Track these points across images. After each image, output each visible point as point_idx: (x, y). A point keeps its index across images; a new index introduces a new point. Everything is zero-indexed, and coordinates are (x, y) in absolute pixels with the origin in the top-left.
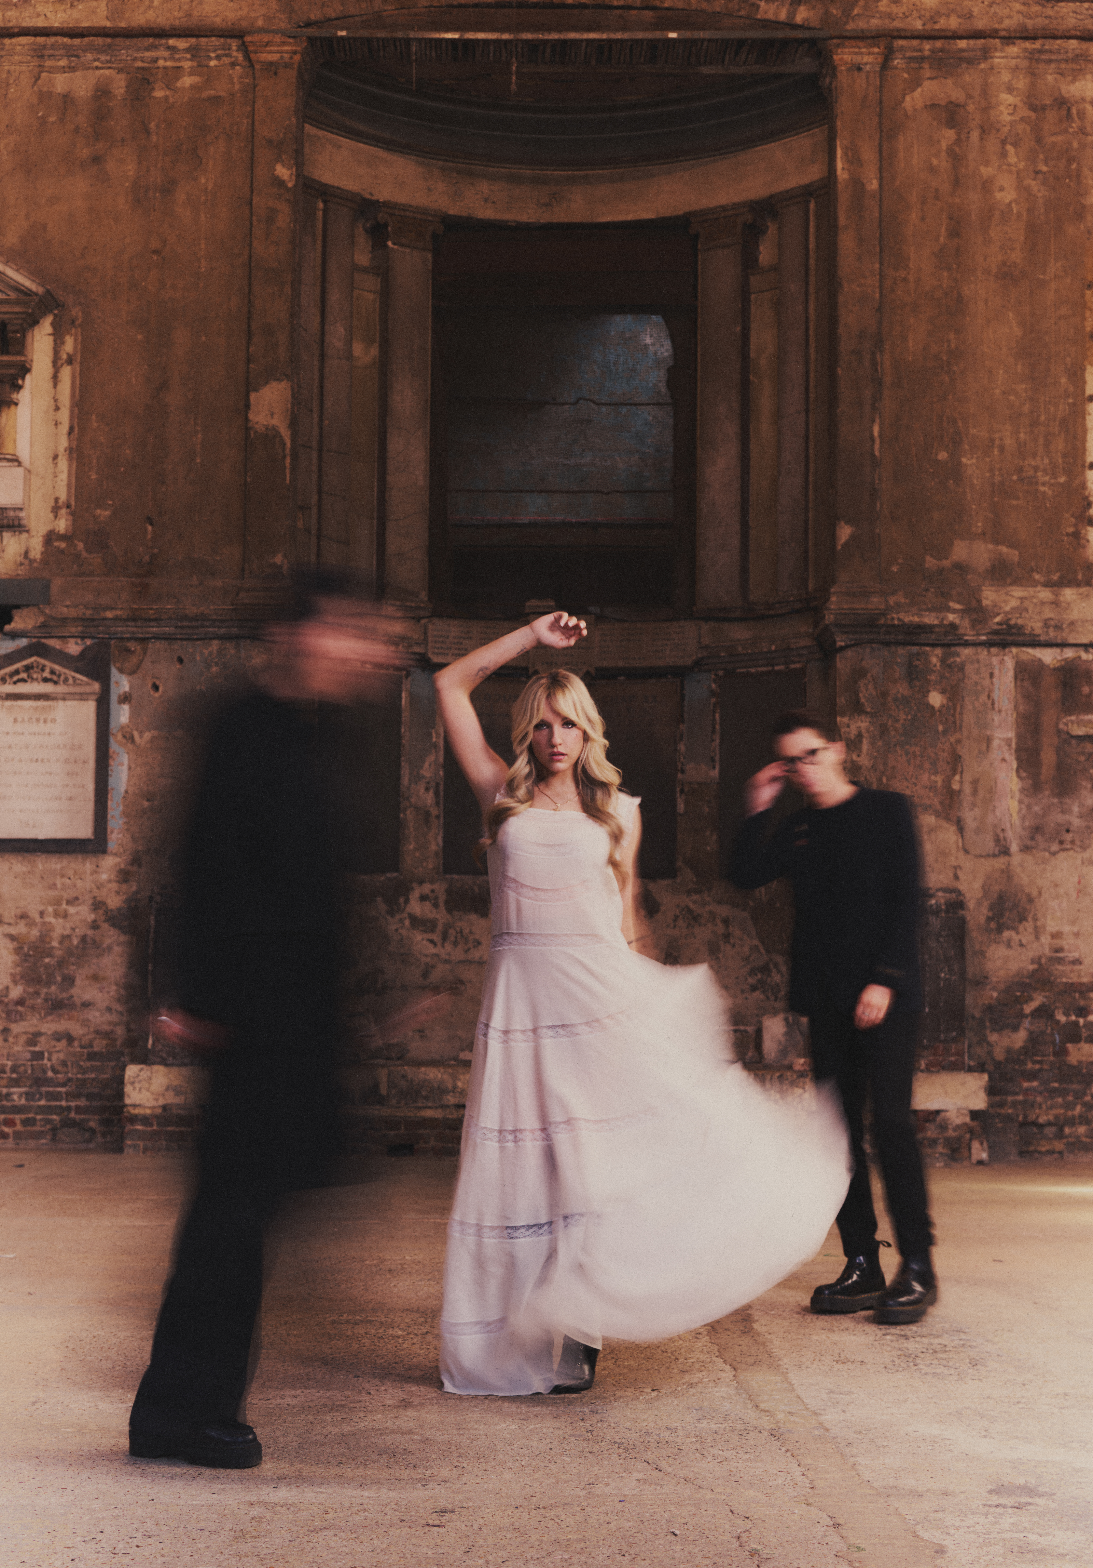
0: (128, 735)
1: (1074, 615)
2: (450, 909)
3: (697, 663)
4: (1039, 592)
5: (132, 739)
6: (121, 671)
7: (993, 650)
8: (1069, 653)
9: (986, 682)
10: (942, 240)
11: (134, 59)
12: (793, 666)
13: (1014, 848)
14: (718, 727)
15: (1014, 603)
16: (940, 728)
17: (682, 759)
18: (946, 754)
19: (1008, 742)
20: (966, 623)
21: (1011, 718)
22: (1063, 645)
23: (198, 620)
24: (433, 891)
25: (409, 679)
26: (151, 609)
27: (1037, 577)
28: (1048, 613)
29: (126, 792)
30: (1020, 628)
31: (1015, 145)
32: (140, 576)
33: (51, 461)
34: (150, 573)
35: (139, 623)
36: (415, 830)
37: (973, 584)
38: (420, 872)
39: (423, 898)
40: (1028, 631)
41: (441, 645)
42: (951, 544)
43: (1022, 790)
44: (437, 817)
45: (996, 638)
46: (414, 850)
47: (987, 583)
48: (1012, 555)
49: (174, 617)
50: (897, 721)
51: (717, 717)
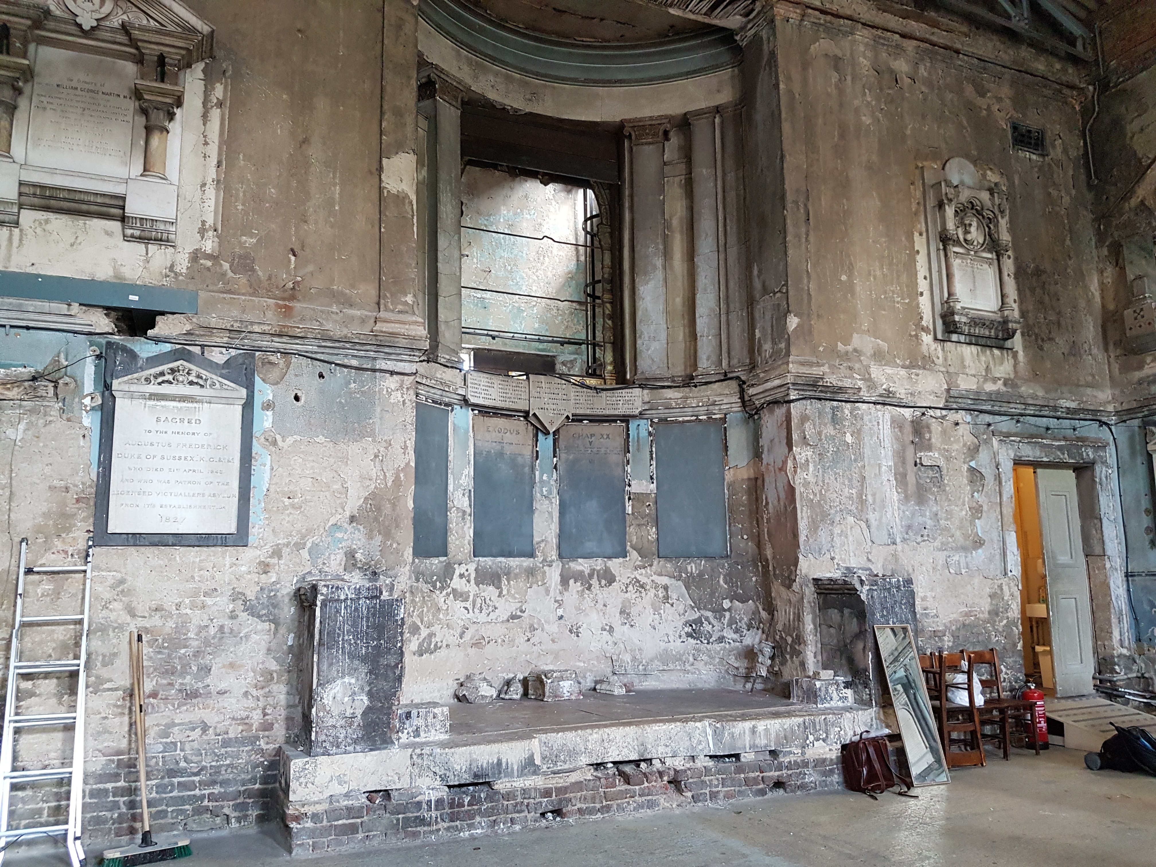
0: (271, 439)
2: (478, 583)
3: (640, 413)
4: (900, 371)
5: (275, 442)
6: (264, 381)
7: (879, 407)
8: (918, 412)
9: (876, 428)
12: (715, 416)
13: (898, 540)
16: (853, 457)
17: (629, 477)
18: (857, 475)
19: (890, 468)
21: (891, 454)
24: (467, 570)
25: (454, 413)
27: (898, 361)
29: (268, 490)
30: (894, 394)
32: (284, 299)
33: (199, 188)
34: (293, 298)
35: (284, 340)
36: (457, 524)
37: (865, 363)
38: (460, 557)
39: (461, 576)
40: (898, 396)
41: (475, 390)
42: (852, 336)
43: (899, 500)
44: (470, 515)
45: (880, 399)
46: (456, 539)
47: (873, 363)
48: (884, 346)
49: (319, 336)
50: (828, 452)
51: (654, 449)
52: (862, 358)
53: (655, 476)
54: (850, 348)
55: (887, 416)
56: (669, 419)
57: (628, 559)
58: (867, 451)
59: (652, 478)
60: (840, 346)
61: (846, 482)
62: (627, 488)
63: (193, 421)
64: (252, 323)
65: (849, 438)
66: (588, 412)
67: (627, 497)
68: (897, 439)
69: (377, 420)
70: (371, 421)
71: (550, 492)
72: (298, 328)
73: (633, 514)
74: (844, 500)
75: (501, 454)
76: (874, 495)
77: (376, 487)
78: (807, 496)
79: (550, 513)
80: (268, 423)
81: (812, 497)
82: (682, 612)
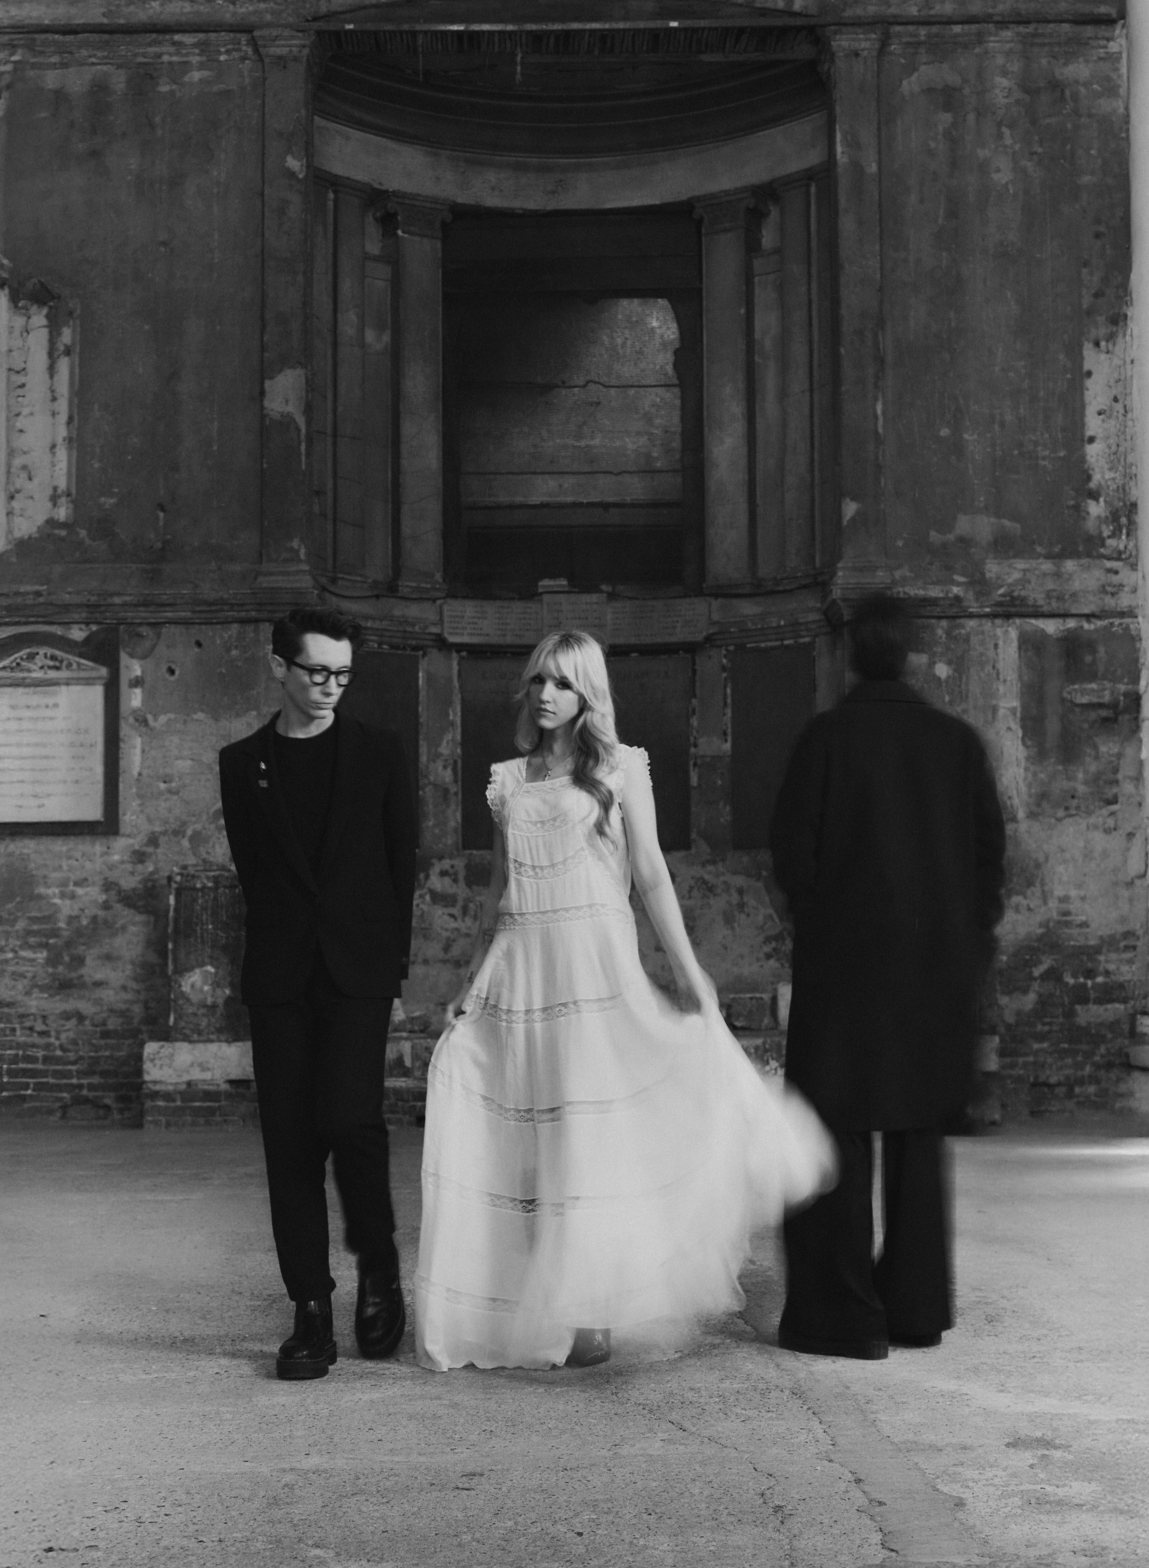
0: (141, 719)
1: (1076, 585)
2: (469, 884)
3: (708, 639)
4: (1041, 564)
5: (145, 722)
6: (132, 656)
7: (998, 622)
8: (1071, 623)
10: (940, 221)
11: (136, 55)
12: (802, 640)
13: (1021, 815)
14: (729, 701)
15: (1016, 575)
17: (695, 734)
20: (970, 595)
21: (1016, 688)
22: (1065, 616)
23: (217, 605)
24: (452, 866)
25: (426, 659)
26: (165, 594)
27: (1039, 549)
28: (1050, 585)
29: (140, 774)
30: (1023, 599)
31: (1011, 127)
32: (152, 562)
33: (49, 450)
34: (161, 559)
35: (152, 609)
36: (434, 807)
37: (976, 558)
38: (440, 848)
39: (443, 874)
40: (1031, 600)
41: (455, 625)
42: (955, 520)
43: (1027, 758)
44: (456, 794)
45: (999, 610)
46: (434, 826)
47: (990, 556)
48: (1016, 528)
51: (728, 691)
52: (972, 550)
53: (729, 731)
54: (950, 537)
56: (749, 646)
57: (694, 851)
58: (973, 688)
59: (725, 734)
60: (933, 536)
62: (692, 750)
64: (112, 595)
65: (941, 670)
66: (633, 640)
67: (691, 763)
68: (1029, 666)
73: (699, 786)
75: (504, 709)
80: (135, 702)
82: (760, 924)
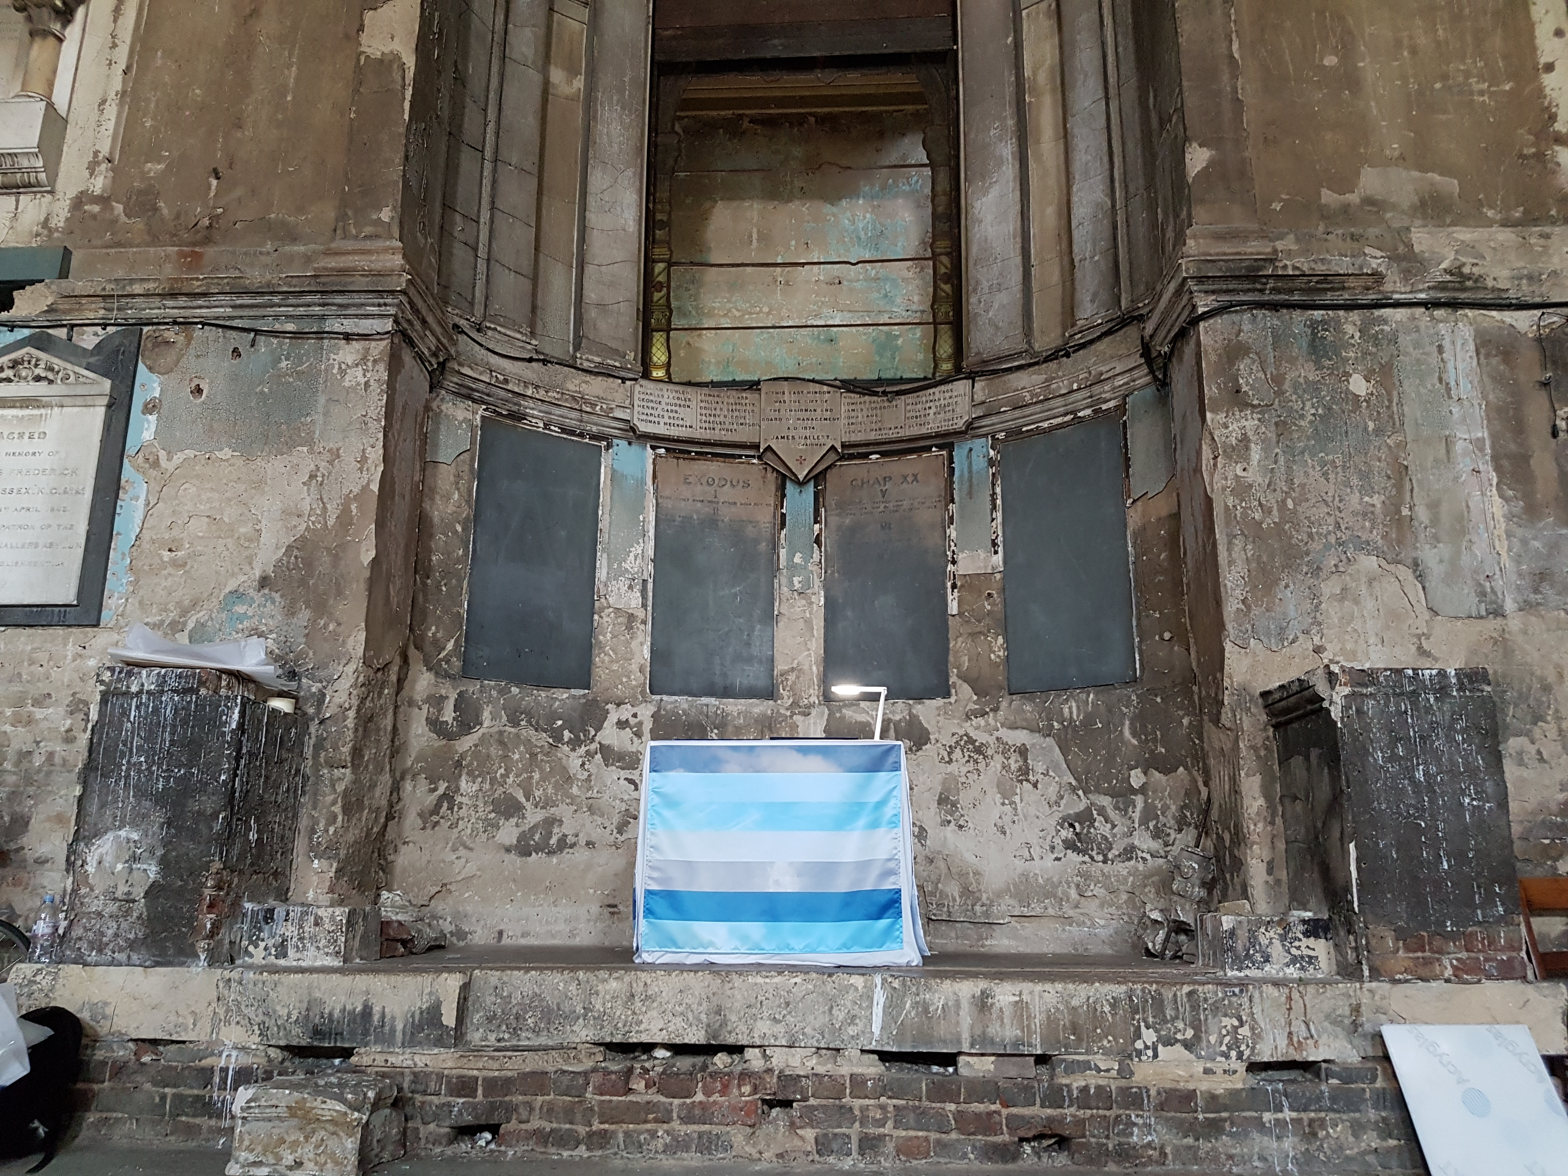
0: (154, 460)
1: (1556, 263)
2: (658, 737)
3: (970, 426)
4: (1496, 232)
5: (156, 462)
6: (152, 370)
7: (1439, 313)
9: (1434, 359)
13: (1509, 606)
16: (1371, 425)
17: (954, 547)
18: (1383, 465)
19: (1479, 444)
21: (1478, 412)
22: (1544, 305)
24: (636, 715)
25: (611, 452)
27: (1490, 213)
28: (1516, 261)
29: (138, 538)
30: (1479, 279)
32: (194, 244)
33: (96, 107)
34: (207, 240)
35: (182, 301)
36: (614, 636)
37: (1396, 225)
38: (620, 691)
39: (622, 724)
40: (1490, 283)
41: (649, 411)
42: (1358, 174)
43: (1509, 517)
44: (644, 622)
45: (1442, 296)
46: (612, 662)
47: (1417, 222)
48: (1452, 185)
49: (227, 289)
50: (1302, 417)
51: (998, 490)
52: (1389, 215)
53: (1000, 540)
54: (1353, 198)
55: (1466, 332)
56: (1024, 429)
57: (953, 699)
58: (1411, 411)
59: (994, 544)
60: (1328, 196)
61: (1355, 481)
62: (950, 567)
63: (36, 436)
64: (132, 281)
65: (1359, 385)
66: (873, 436)
67: (949, 584)
68: (1498, 379)
69: (319, 418)
70: (309, 419)
71: (807, 584)
72: (198, 279)
73: (960, 614)
74: (1348, 520)
75: (712, 522)
76: (1434, 506)
77: (308, 528)
78: (1244, 514)
79: (808, 622)
80: (148, 435)
81: (1257, 516)
82: (1054, 798)
